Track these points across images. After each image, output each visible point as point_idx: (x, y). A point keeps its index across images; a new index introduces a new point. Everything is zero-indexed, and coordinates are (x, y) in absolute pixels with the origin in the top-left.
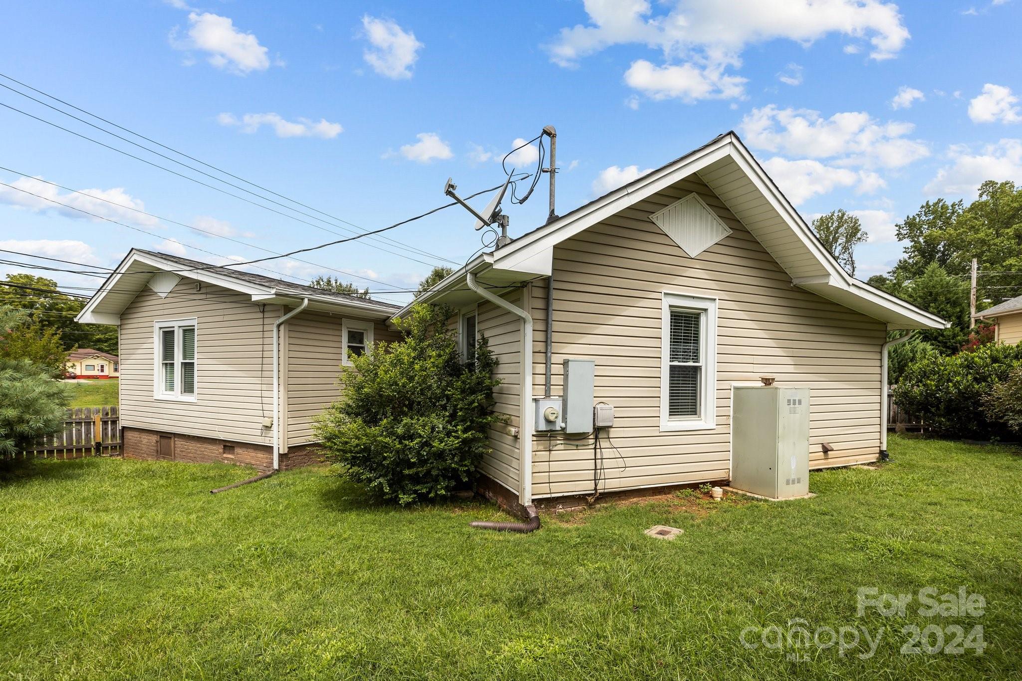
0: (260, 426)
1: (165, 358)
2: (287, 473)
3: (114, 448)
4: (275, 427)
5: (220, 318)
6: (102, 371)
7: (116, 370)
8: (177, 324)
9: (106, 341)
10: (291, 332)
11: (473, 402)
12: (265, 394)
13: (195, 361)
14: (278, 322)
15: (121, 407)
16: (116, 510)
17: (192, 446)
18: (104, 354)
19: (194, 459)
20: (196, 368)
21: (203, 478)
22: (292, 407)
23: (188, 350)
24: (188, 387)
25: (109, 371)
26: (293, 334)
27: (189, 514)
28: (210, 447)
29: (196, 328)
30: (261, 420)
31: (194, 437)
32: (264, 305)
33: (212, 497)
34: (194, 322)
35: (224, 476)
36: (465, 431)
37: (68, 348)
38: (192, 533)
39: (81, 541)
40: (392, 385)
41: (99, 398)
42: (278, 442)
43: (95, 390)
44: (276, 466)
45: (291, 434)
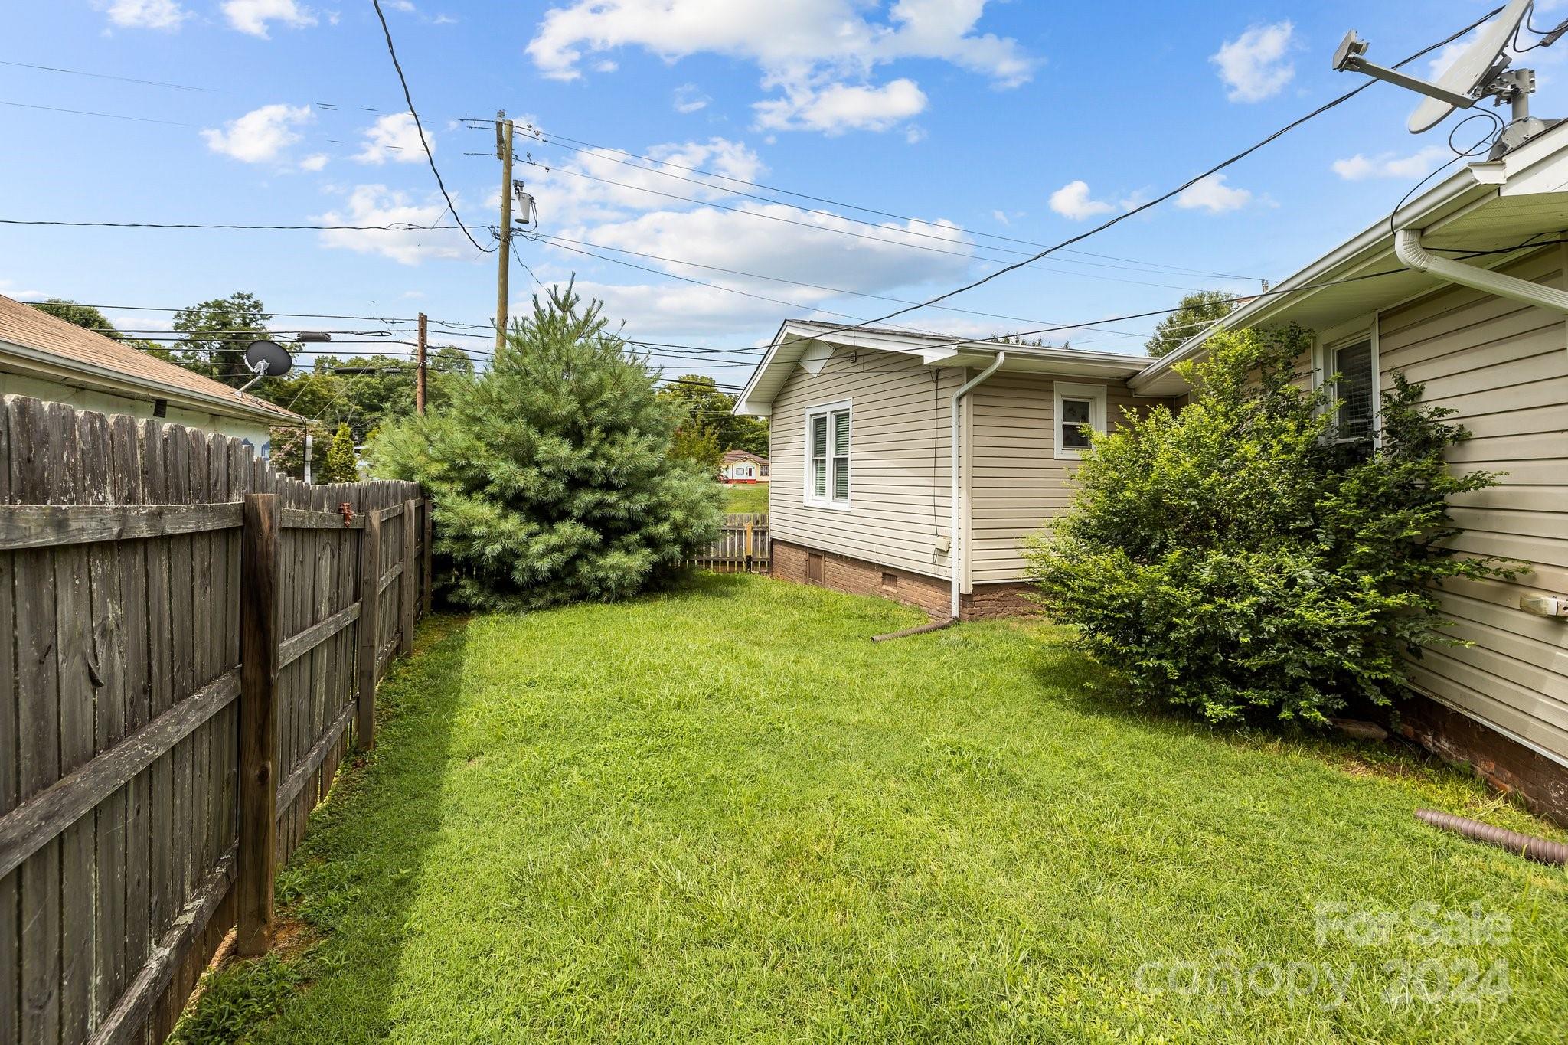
0: (932, 549)
1: (816, 454)
2: (973, 625)
3: (763, 564)
4: (953, 552)
5: (880, 396)
6: (750, 474)
7: (764, 473)
8: (828, 409)
9: (754, 441)
10: (977, 408)
11: (1403, 525)
12: (939, 501)
13: (850, 456)
14: (958, 394)
15: (771, 515)
16: (770, 645)
17: (846, 569)
18: (751, 456)
19: (846, 588)
20: (850, 464)
21: (860, 617)
22: (980, 523)
23: (841, 443)
24: (841, 492)
25: (756, 475)
26: (980, 411)
27: (851, 669)
28: (866, 573)
29: (851, 412)
30: (933, 539)
31: (847, 557)
32: (938, 371)
33: (873, 647)
34: (848, 405)
35: (886, 617)
36: (1384, 588)
37: (723, 450)
38: (859, 701)
39: (737, 683)
40: (1187, 487)
41: (747, 505)
42: (960, 575)
43: (744, 496)
44: (955, 611)
45: (978, 565)
